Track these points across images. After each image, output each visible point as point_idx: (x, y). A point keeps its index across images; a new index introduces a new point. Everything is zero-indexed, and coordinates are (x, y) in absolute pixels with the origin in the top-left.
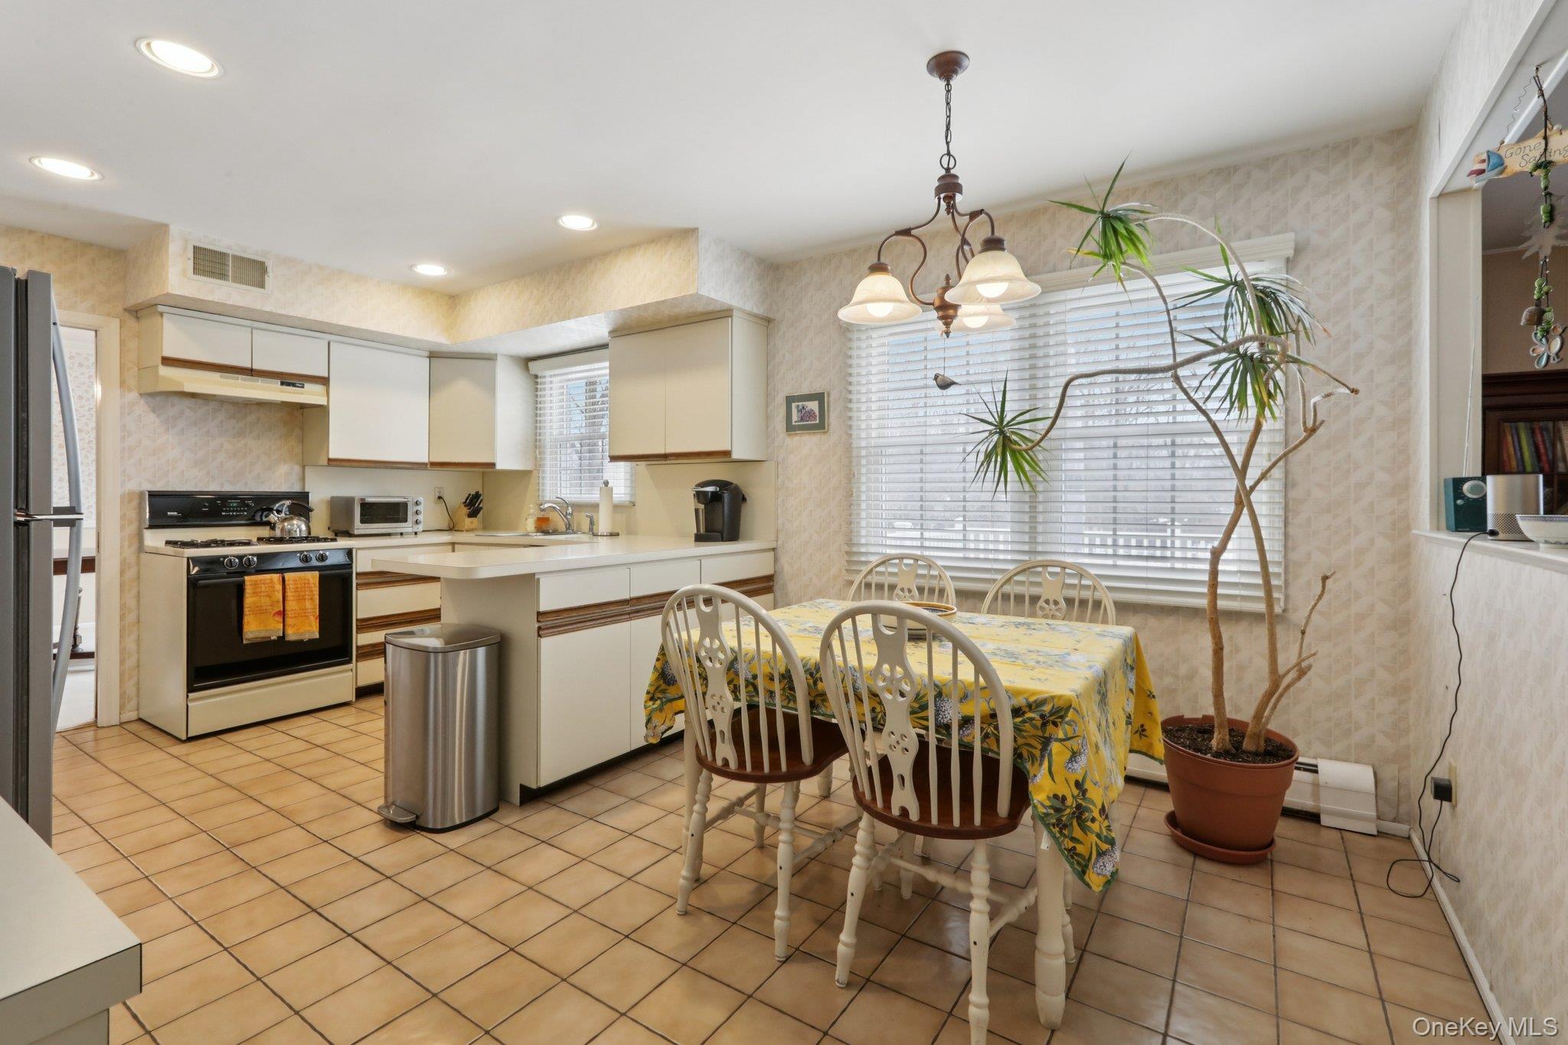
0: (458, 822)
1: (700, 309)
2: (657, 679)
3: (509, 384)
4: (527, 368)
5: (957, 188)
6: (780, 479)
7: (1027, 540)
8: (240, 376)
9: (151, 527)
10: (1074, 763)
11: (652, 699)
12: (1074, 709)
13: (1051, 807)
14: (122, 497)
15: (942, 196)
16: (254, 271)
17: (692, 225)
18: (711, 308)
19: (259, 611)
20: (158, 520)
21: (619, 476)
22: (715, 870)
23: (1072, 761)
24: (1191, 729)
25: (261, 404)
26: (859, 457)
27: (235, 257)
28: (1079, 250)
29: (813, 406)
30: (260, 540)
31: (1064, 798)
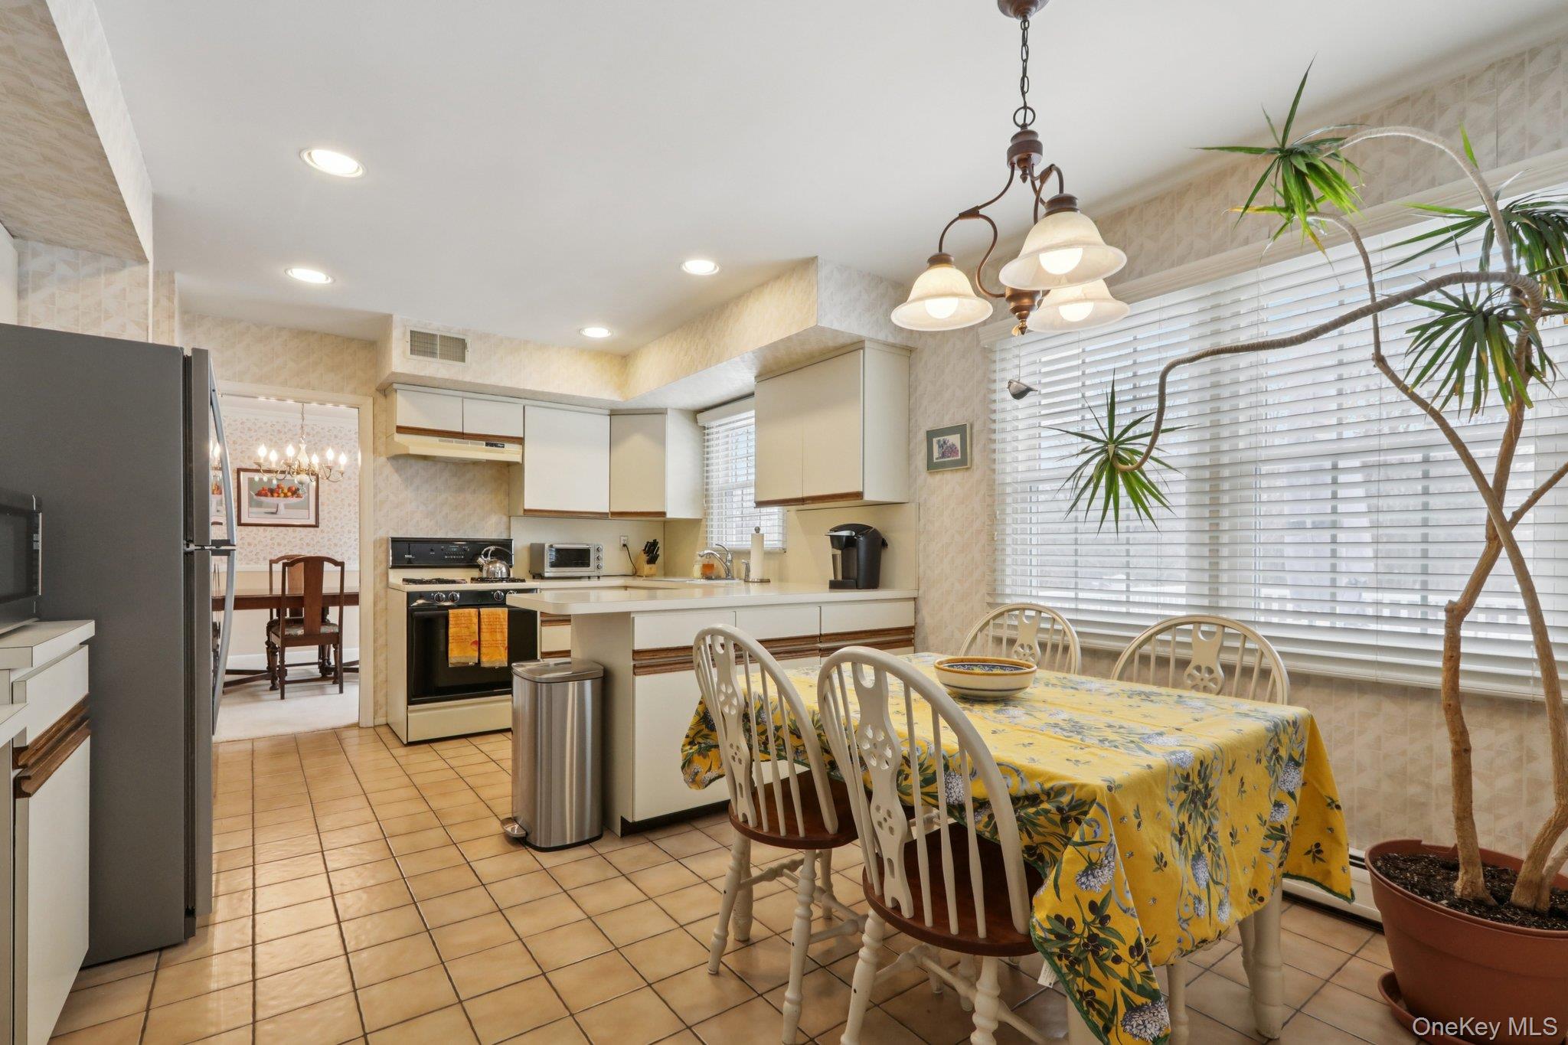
0: (568, 842)
1: (831, 344)
2: (698, 723)
3: (678, 436)
4: (696, 421)
5: (1037, 147)
6: (922, 521)
7: (1207, 592)
8: (454, 440)
9: (393, 567)
10: (1090, 878)
11: (691, 743)
12: (1099, 805)
13: (1051, 931)
14: (375, 542)
15: (1015, 159)
16: (456, 348)
17: (812, 255)
18: (841, 341)
19: (461, 640)
20: (398, 563)
21: (772, 520)
22: (769, 933)
23: (1087, 875)
24: (1431, 862)
25: (476, 463)
26: (1004, 494)
27: (443, 337)
28: (1247, 207)
29: (954, 440)
30: (473, 579)
31: (1070, 923)
